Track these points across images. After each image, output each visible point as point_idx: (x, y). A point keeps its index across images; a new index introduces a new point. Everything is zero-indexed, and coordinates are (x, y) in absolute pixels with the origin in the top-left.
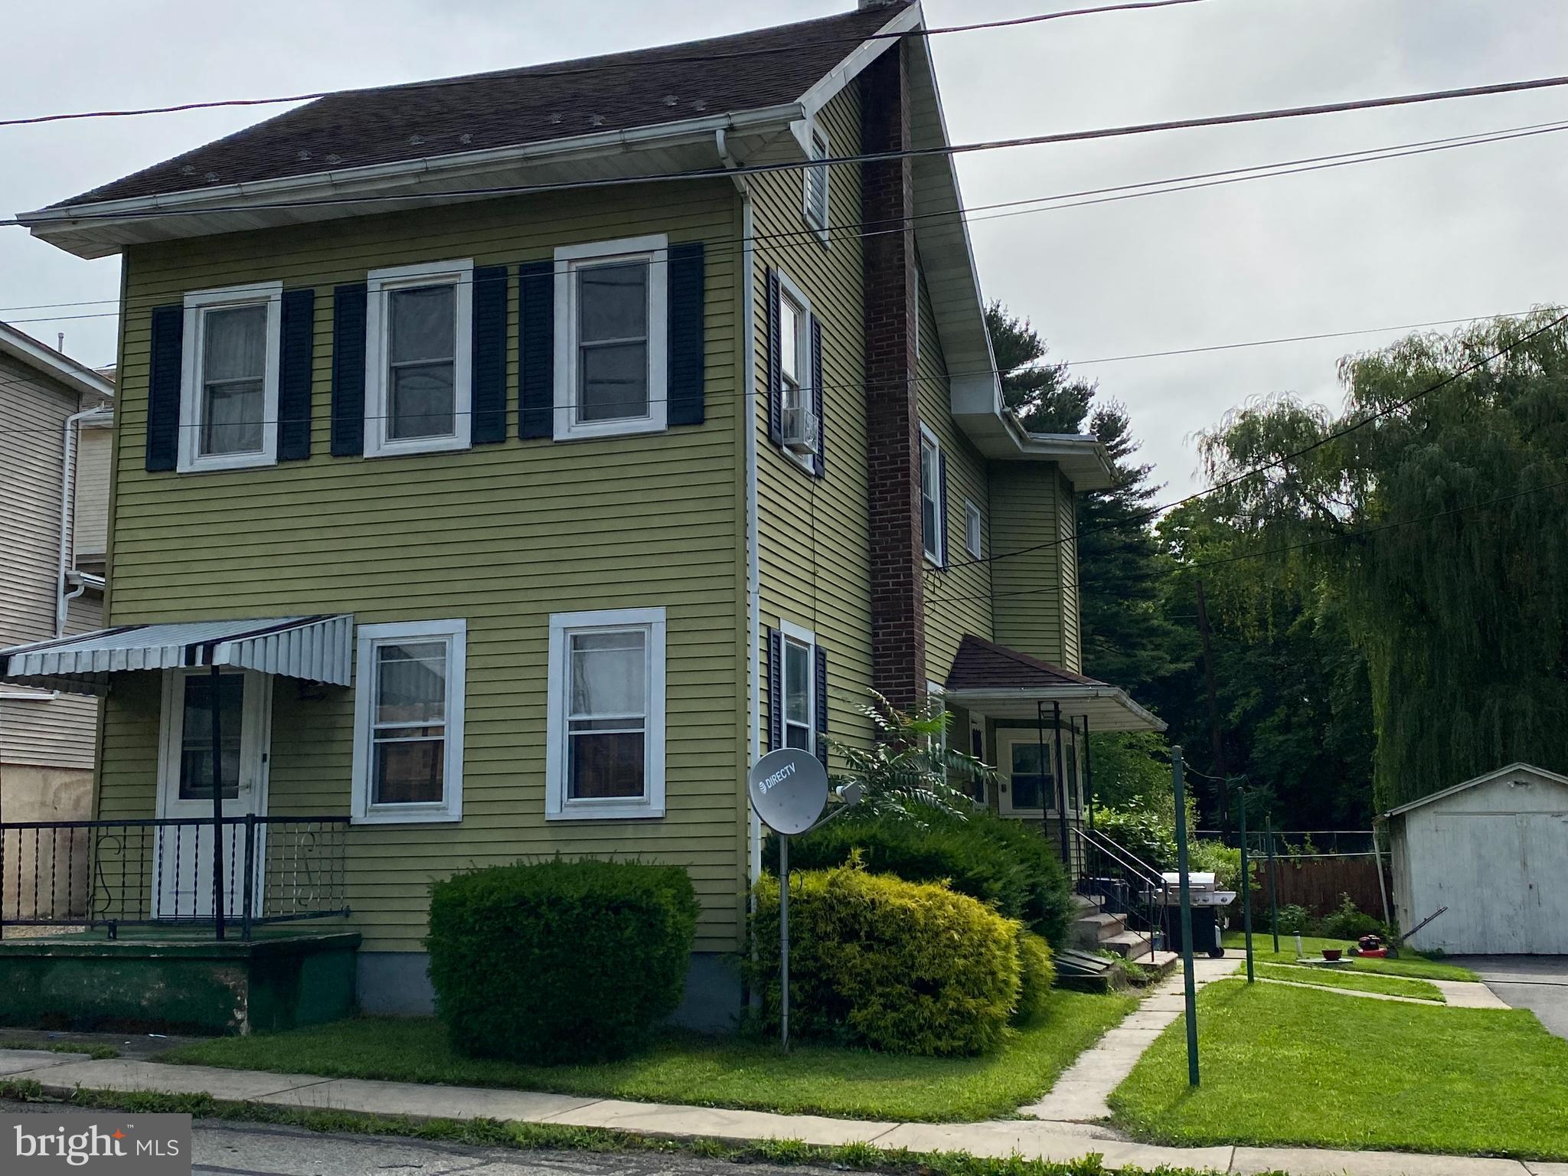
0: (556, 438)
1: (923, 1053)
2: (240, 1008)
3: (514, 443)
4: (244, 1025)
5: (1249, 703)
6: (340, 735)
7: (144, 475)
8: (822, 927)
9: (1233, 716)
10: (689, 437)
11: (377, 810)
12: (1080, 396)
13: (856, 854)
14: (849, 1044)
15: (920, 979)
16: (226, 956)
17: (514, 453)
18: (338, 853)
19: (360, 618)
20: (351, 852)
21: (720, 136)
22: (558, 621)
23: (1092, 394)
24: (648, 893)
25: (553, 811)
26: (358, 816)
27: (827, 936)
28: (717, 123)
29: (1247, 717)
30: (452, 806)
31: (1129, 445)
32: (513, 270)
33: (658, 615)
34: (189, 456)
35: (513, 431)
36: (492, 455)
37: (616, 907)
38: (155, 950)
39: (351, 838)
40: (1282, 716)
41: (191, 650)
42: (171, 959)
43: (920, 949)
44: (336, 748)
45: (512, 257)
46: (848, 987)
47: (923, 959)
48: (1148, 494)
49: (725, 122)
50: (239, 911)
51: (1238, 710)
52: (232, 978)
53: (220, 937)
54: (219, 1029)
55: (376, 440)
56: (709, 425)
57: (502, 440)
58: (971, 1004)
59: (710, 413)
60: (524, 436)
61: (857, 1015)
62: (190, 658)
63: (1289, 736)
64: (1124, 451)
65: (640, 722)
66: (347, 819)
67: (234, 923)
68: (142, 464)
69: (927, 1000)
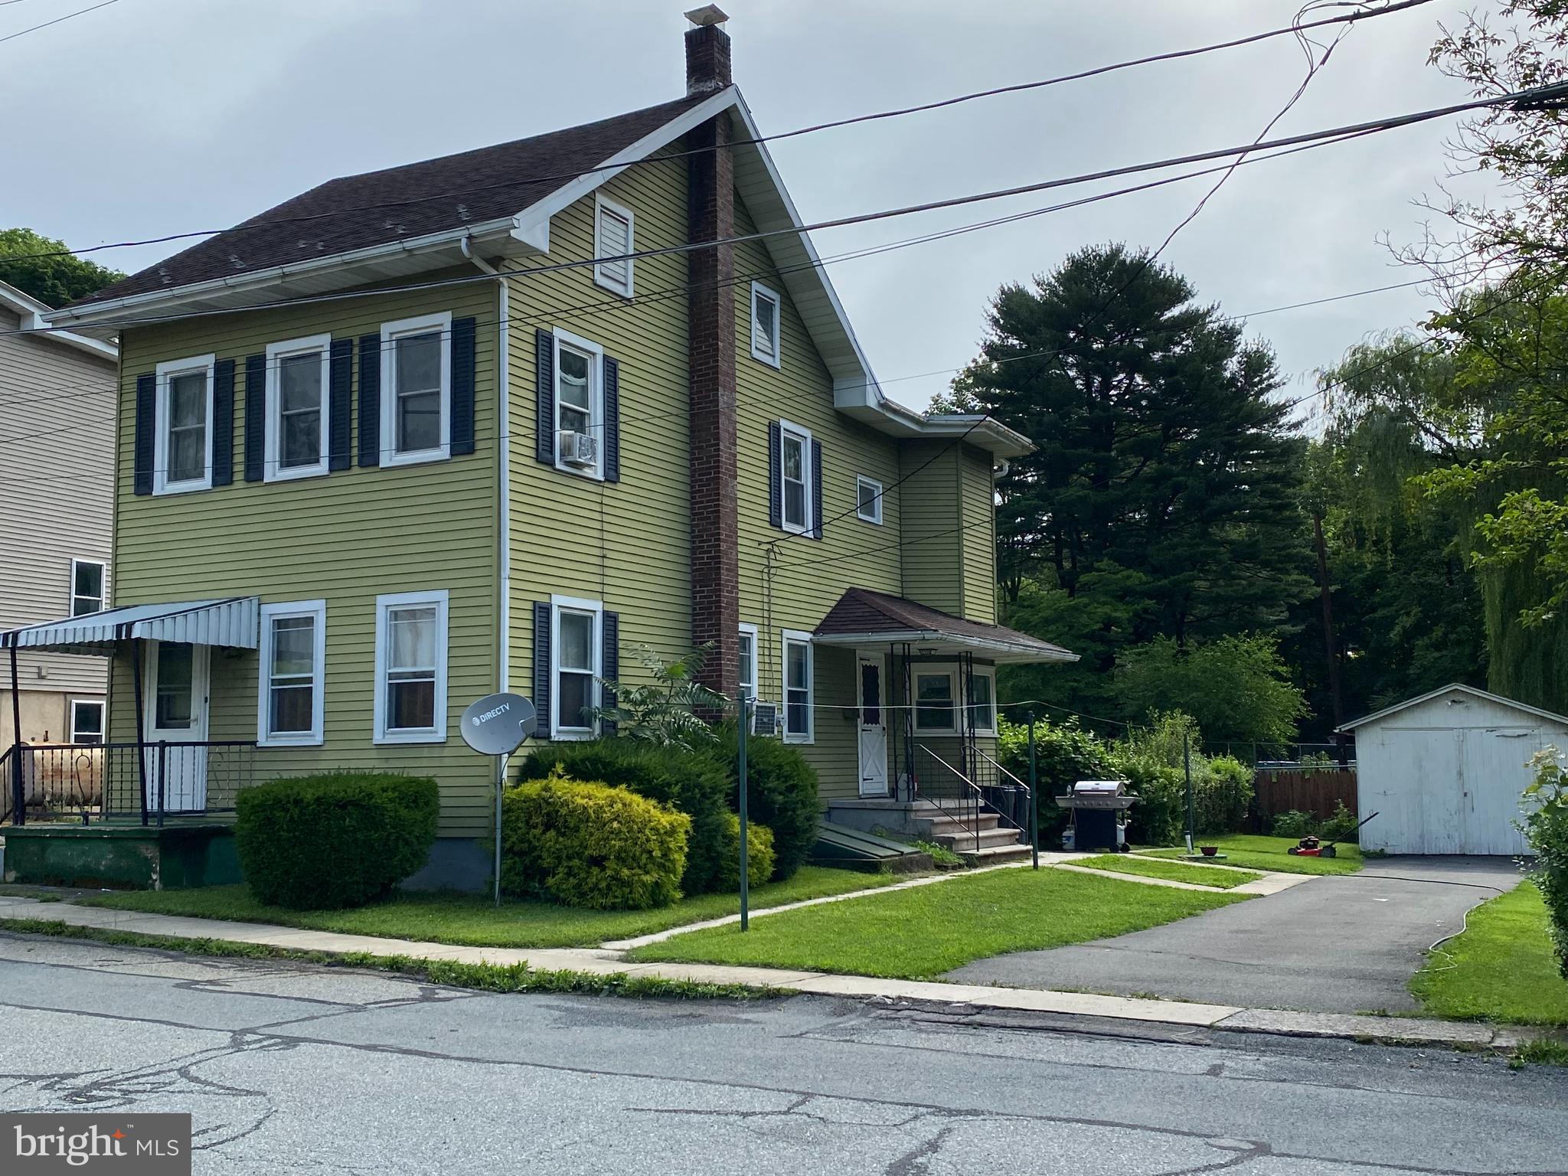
0: (381, 466)
1: (593, 907)
2: (155, 873)
3: (356, 470)
4: (157, 883)
5: (1407, 621)
6: (250, 683)
7: (134, 498)
8: (535, 820)
9: (1394, 635)
10: (464, 464)
11: (274, 737)
12: (1229, 335)
13: (559, 768)
14: (547, 901)
15: (592, 856)
16: (144, 836)
17: (356, 475)
18: (247, 766)
19: (264, 599)
20: (257, 766)
21: (464, 241)
22: (382, 601)
23: (1239, 332)
24: (370, 796)
25: (378, 738)
26: (262, 740)
27: (535, 827)
28: (461, 233)
29: (1408, 635)
30: (316, 735)
31: (1277, 379)
32: (356, 341)
33: (443, 596)
34: (161, 484)
35: (355, 461)
36: (342, 479)
37: (343, 805)
38: (105, 832)
39: (257, 756)
40: (1440, 634)
41: (119, 627)
42: (115, 838)
43: (591, 834)
44: (248, 692)
45: (354, 332)
46: (547, 862)
47: (592, 842)
48: (1297, 425)
49: (466, 232)
50: (156, 807)
51: (1398, 628)
52: (150, 852)
53: (145, 823)
54: (144, 885)
55: (273, 471)
56: (478, 455)
57: (350, 467)
58: (626, 872)
59: (479, 445)
60: (361, 465)
61: (550, 881)
62: (119, 634)
63: (1445, 652)
64: (1270, 387)
65: (431, 674)
66: (254, 743)
67: (154, 815)
68: (132, 490)
69: (595, 870)
